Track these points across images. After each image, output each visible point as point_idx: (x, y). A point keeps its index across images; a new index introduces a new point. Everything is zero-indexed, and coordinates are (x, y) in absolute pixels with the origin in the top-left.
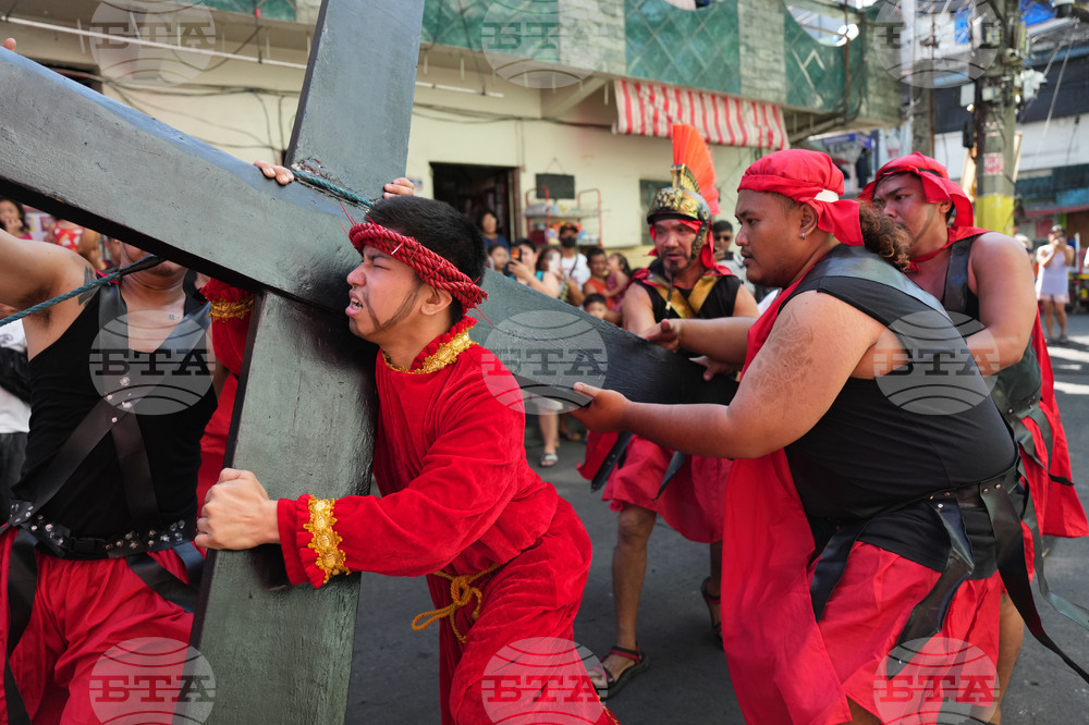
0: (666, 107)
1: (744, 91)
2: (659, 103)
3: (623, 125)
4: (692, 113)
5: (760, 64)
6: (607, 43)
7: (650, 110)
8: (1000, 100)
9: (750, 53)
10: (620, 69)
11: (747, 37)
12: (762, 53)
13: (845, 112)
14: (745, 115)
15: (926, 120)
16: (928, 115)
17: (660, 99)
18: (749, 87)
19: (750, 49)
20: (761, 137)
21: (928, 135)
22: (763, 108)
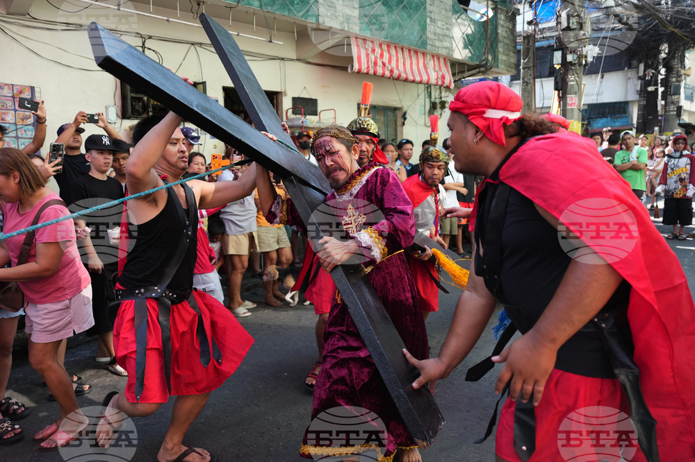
0: (382, 56)
1: (429, 47)
2: (377, 53)
3: (356, 67)
4: (397, 61)
5: (438, 31)
6: (348, 11)
7: (372, 57)
8: (576, 62)
9: (433, 23)
10: (356, 29)
11: (431, 12)
12: (439, 24)
13: (486, 64)
14: (428, 63)
15: (531, 72)
16: (532, 68)
17: (378, 51)
18: (432, 45)
19: (432, 20)
20: (437, 78)
21: (532, 81)
22: (439, 58)
